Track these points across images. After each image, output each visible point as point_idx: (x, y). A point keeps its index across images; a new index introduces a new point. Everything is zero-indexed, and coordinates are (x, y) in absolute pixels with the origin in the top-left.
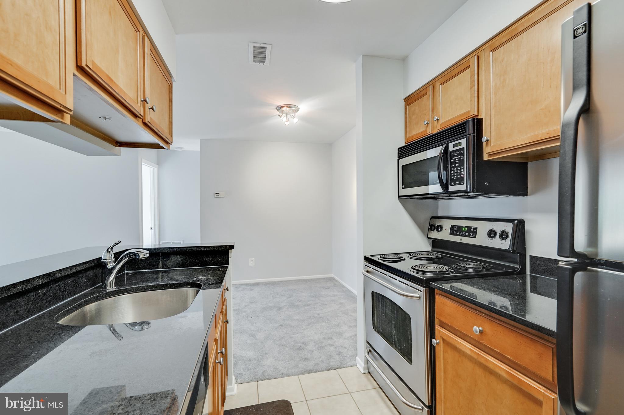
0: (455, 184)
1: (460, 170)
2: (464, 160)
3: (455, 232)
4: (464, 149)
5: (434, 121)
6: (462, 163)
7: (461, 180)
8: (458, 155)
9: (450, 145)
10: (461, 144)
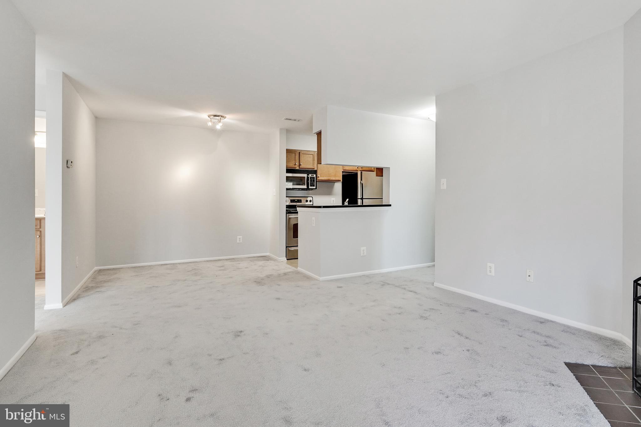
1: (314, 183)
3: (293, 202)
4: (314, 177)
5: (300, 165)
6: (314, 181)
7: (314, 186)
8: (312, 178)
9: (310, 175)
10: (313, 175)
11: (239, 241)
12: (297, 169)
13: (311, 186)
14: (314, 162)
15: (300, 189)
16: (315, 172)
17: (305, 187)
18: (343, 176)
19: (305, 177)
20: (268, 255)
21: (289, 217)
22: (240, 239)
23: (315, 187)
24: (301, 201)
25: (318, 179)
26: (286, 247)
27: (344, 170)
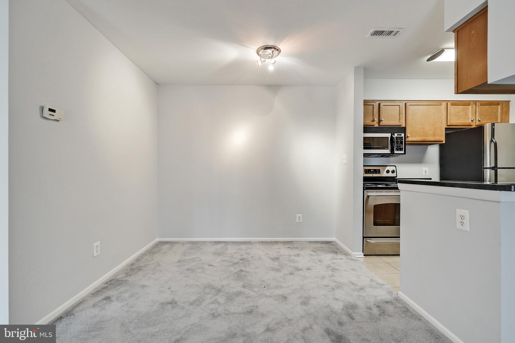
0: (398, 151)
1: (401, 145)
2: (403, 141)
3: (368, 172)
4: (402, 137)
5: (380, 121)
6: (401, 143)
7: (401, 149)
8: (400, 139)
9: (396, 135)
10: (401, 135)
11: (299, 220)
12: (375, 126)
13: (397, 150)
14: (401, 115)
15: (380, 154)
16: (403, 130)
17: (388, 151)
18: (446, 135)
19: (388, 137)
20: (334, 240)
21: (368, 194)
22: (299, 217)
23: (403, 152)
24: (380, 171)
25: (407, 140)
26: (364, 237)
27: (448, 126)
